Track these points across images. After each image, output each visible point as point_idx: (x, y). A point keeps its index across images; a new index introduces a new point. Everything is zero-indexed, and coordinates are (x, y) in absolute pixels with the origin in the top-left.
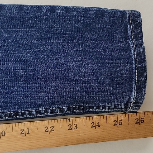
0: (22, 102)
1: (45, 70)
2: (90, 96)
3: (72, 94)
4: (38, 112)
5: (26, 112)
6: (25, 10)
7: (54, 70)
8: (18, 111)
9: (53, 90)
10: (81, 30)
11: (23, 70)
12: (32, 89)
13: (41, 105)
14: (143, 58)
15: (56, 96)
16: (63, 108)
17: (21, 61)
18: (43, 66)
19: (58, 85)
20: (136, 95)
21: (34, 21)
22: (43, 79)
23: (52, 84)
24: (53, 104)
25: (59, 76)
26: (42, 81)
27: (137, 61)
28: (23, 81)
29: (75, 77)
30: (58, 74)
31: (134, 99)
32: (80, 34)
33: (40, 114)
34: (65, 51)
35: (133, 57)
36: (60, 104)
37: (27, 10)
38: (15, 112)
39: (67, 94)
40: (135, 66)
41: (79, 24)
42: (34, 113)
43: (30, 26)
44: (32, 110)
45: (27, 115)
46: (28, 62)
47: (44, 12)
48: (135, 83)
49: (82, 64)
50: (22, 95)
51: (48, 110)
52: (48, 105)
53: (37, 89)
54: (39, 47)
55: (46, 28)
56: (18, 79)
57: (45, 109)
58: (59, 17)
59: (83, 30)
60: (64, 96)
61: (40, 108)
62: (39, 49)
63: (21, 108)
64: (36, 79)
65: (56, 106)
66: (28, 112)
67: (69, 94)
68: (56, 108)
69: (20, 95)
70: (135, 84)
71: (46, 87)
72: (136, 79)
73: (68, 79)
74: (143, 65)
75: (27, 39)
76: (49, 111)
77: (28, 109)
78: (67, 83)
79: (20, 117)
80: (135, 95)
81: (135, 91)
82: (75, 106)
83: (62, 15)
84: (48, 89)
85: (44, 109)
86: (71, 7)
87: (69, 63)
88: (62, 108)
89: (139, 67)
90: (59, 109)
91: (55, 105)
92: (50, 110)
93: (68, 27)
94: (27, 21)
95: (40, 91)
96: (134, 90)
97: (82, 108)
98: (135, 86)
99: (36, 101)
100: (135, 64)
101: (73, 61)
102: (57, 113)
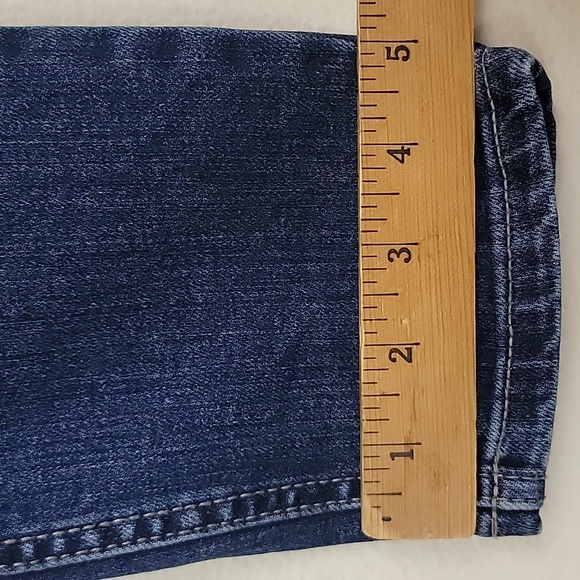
0: (35, 493)
1: (131, 345)
2: (317, 439)
3: (247, 435)
4: (109, 536)
5: (53, 538)
6: (35, 51)
7: (166, 342)
8: (17, 537)
9: (169, 427)
10: (290, 145)
11: (36, 354)
12: (76, 432)
13: (120, 498)
14: (542, 273)
15: (181, 452)
16: (213, 504)
17: (26, 317)
18: (123, 329)
19: (189, 400)
20: (507, 426)
21: (79, 103)
22: (123, 382)
23: (163, 401)
24: (171, 490)
25: (189, 367)
26: (118, 392)
27: (513, 287)
28: (38, 398)
29: (255, 361)
30: (186, 358)
31: (497, 442)
32: (283, 163)
33: (120, 546)
34: (220, 240)
35: (500, 270)
36: (200, 487)
37: (44, 52)
38: (7, 542)
39: (226, 438)
40: (507, 310)
41: (283, 121)
42: (91, 538)
43: (60, 127)
44: (81, 526)
45: (58, 556)
46: (60, 320)
47: (123, 60)
48: (505, 378)
49: (288, 298)
50: (36, 458)
51: (153, 517)
52: (150, 495)
53: (101, 427)
54: (104, 229)
55: (136, 134)
56: (14, 394)
57: (137, 517)
58: (195, 85)
59: (298, 145)
60: (214, 448)
61: (116, 515)
62: (105, 236)
63: (35, 520)
64: (92, 388)
65: (186, 497)
66: (63, 536)
67: (235, 437)
68: (184, 505)
69: (27, 459)
70: (505, 384)
71: (136, 418)
72: (506, 365)
73: (226, 375)
74: (542, 305)
75: (45, 187)
76: (157, 526)
77: (64, 523)
78: (225, 393)
79: (28, 565)
80: (501, 427)
81: (503, 410)
82: (262, 487)
83: (209, 77)
84: (149, 426)
85: (135, 514)
86: (250, 32)
87: (233, 298)
88: (208, 503)
89: (522, 313)
90: (198, 509)
91: (178, 490)
92: (162, 517)
93: (234, 134)
94: (46, 103)
95: (113, 438)
96: (497, 405)
97: (291, 496)
98: (503, 390)
99: (98, 479)
100: (507, 300)
101: (249, 287)
102: (192, 529)
